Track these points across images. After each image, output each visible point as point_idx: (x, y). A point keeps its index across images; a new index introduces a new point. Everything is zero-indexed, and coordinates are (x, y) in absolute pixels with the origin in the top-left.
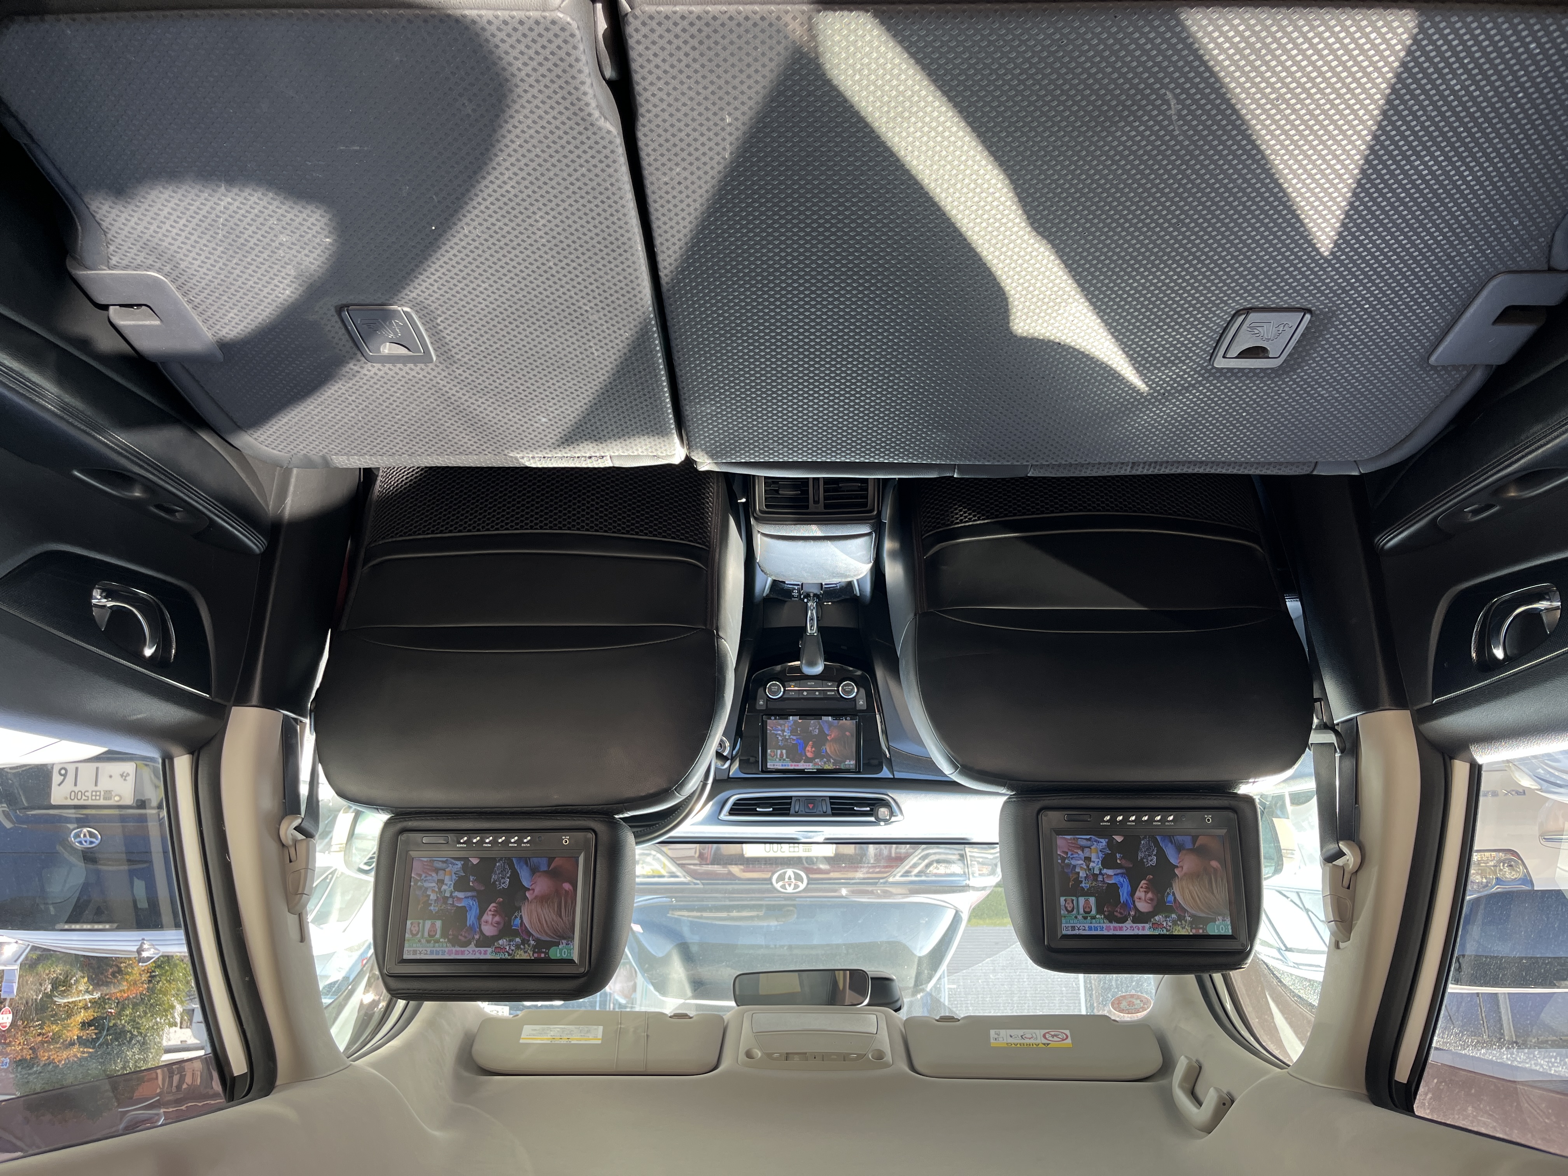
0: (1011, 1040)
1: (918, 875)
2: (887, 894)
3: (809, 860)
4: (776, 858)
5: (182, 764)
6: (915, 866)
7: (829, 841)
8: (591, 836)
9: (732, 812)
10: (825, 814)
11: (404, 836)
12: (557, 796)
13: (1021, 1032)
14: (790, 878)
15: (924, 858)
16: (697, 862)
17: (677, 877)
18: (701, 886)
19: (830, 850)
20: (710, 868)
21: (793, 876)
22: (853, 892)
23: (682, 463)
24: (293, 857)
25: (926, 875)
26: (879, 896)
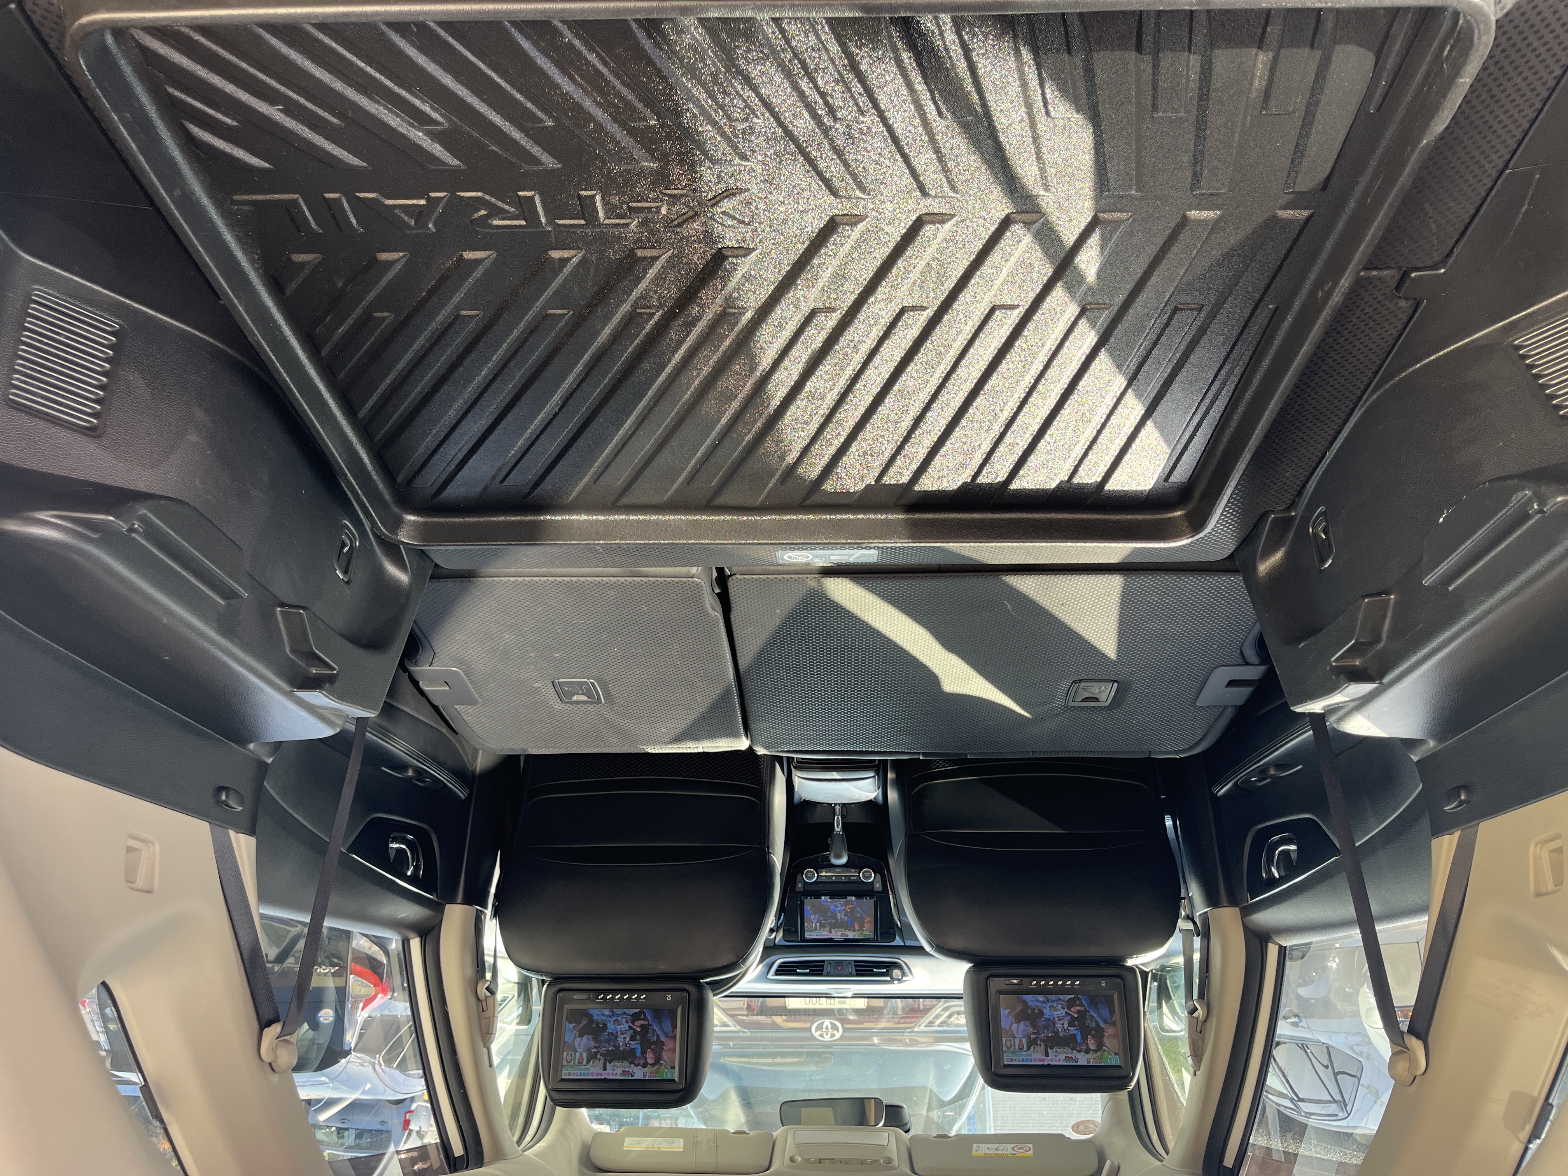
0: (988, 1152)
1: (942, 1024)
2: (914, 1042)
3: (840, 1011)
4: (814, 1010)
5: (415, 944)
6: (937, 1017)
7: (856, 996)
8: (685, 994)
9: (778, 972)
10: (850, 975)
11: (561, 994)
12: (663, 967)
13: (996, 1146)
14: (827, 1028)
15: (946, 1009)
16: (745, 1013)
17: (728, 1026)
18: (749, 1034)
19: (861, 1004)
20: (755, 1018)
21: (829, 1026)
22: (884, 1041)
23: (747, 749)
24: (485, 1008)
25: (948, 1025)
26: (906, 1045)
